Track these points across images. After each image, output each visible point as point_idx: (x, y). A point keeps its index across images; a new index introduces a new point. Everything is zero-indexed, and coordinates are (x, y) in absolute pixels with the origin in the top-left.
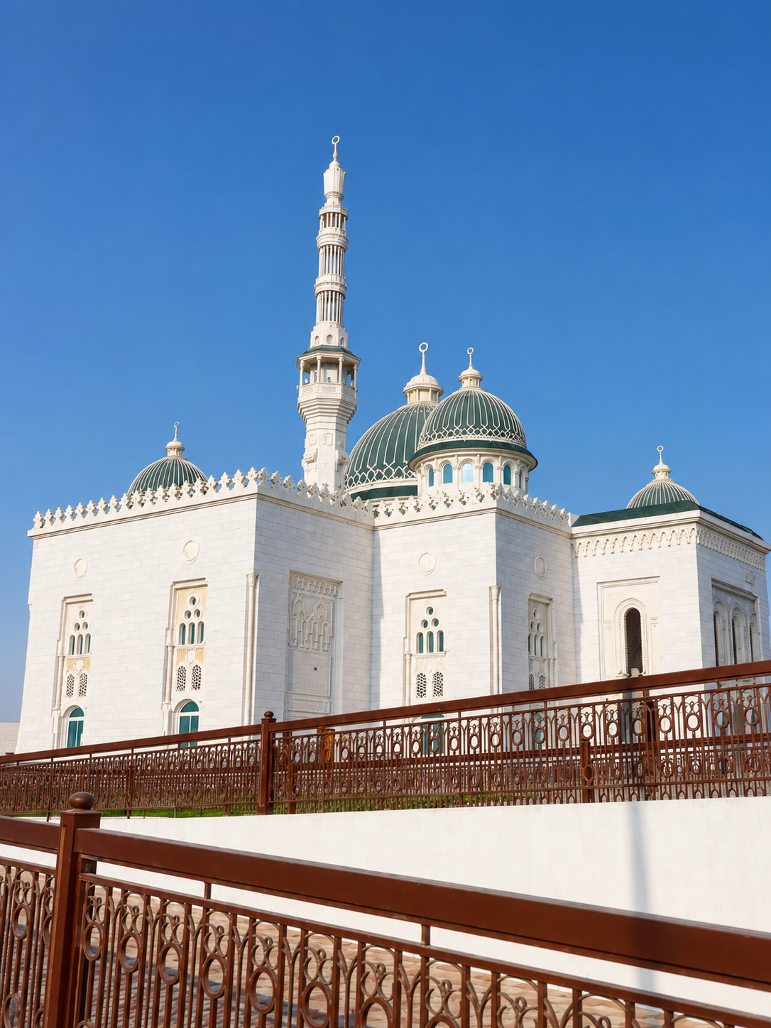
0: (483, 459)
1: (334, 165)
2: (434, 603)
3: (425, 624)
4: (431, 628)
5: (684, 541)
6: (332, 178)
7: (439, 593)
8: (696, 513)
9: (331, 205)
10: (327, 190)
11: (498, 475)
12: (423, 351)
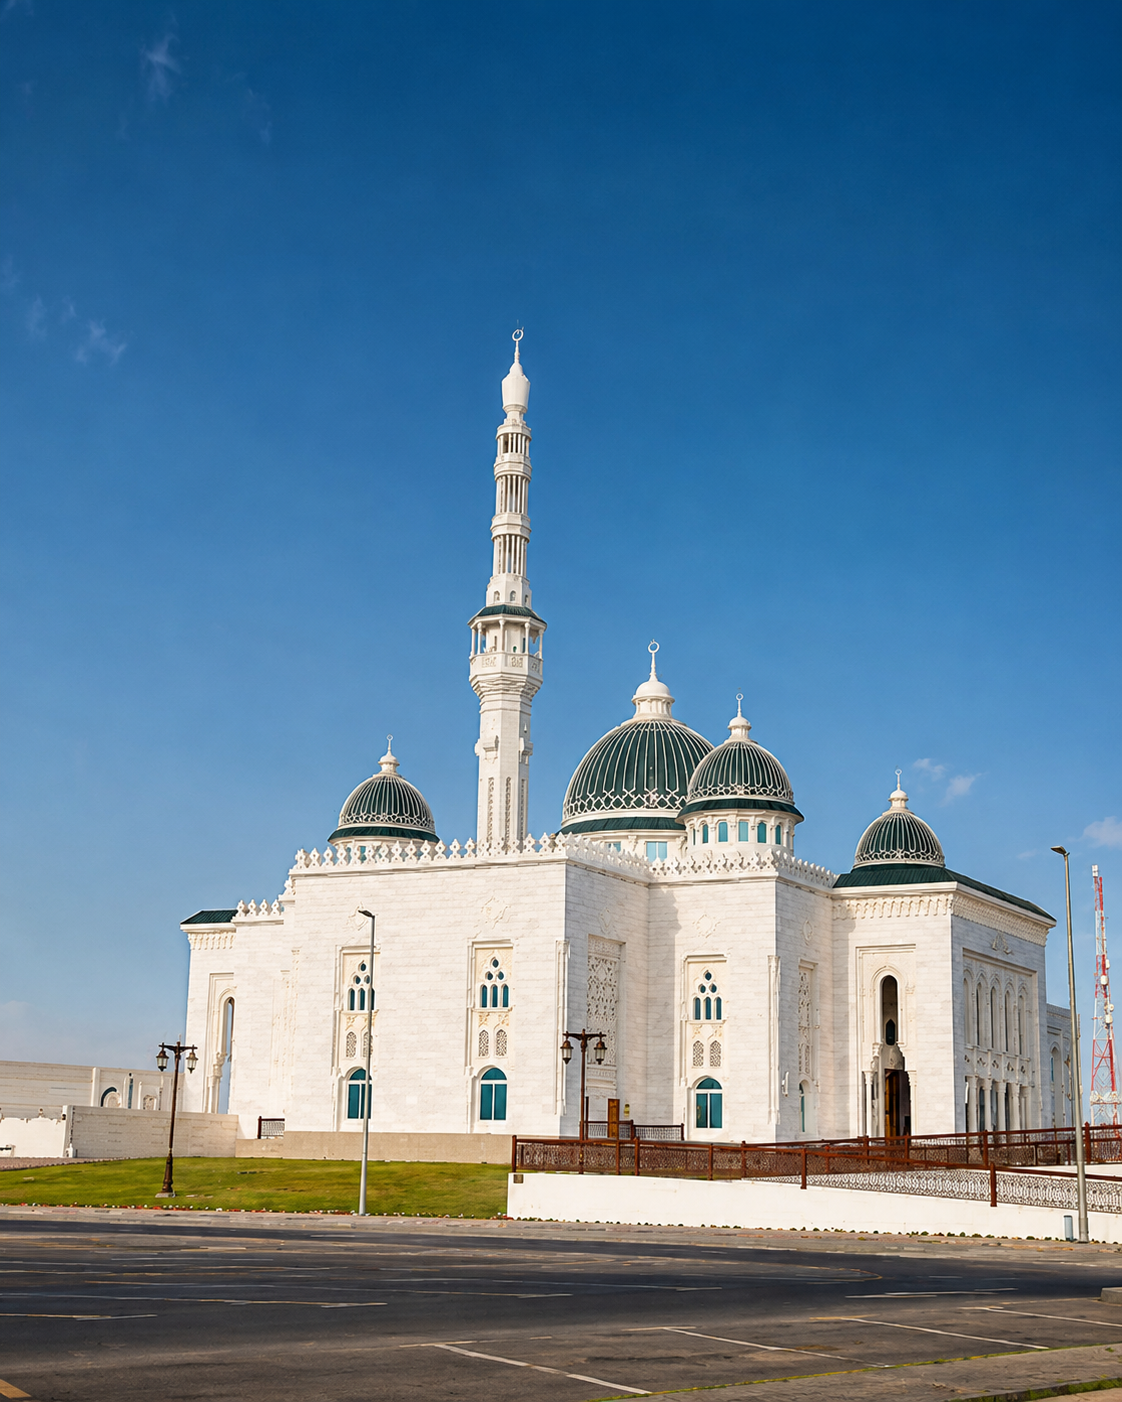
0: (758, 820)
1: (516, 368)
2: (711, 968)
3: (703, 989)
4: (708, 992)
5: (941, 910)
6: (514, 388)
7: (719, 958)
8: (953, 885)
9: (512, 424)
10: (506, 402)
11: (771, 835)
12: (653, 652)
